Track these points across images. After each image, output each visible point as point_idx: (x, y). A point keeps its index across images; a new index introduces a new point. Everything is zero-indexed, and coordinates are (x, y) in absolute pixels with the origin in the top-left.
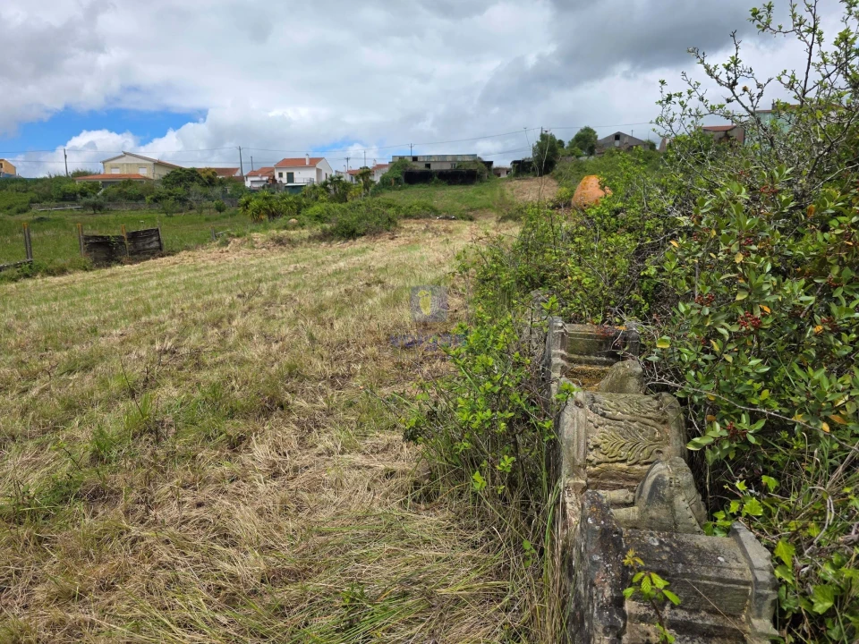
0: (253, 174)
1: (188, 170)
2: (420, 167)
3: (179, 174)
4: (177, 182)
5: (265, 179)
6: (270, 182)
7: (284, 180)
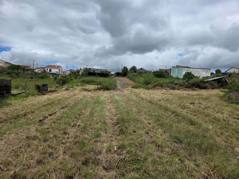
0: (38, 68)
1: (17, 65)
2: (92, 71)
3: (14, 66)
4: (13, 69)
5: (42, 70)
6: (44, 71)
7: (48, 71)
